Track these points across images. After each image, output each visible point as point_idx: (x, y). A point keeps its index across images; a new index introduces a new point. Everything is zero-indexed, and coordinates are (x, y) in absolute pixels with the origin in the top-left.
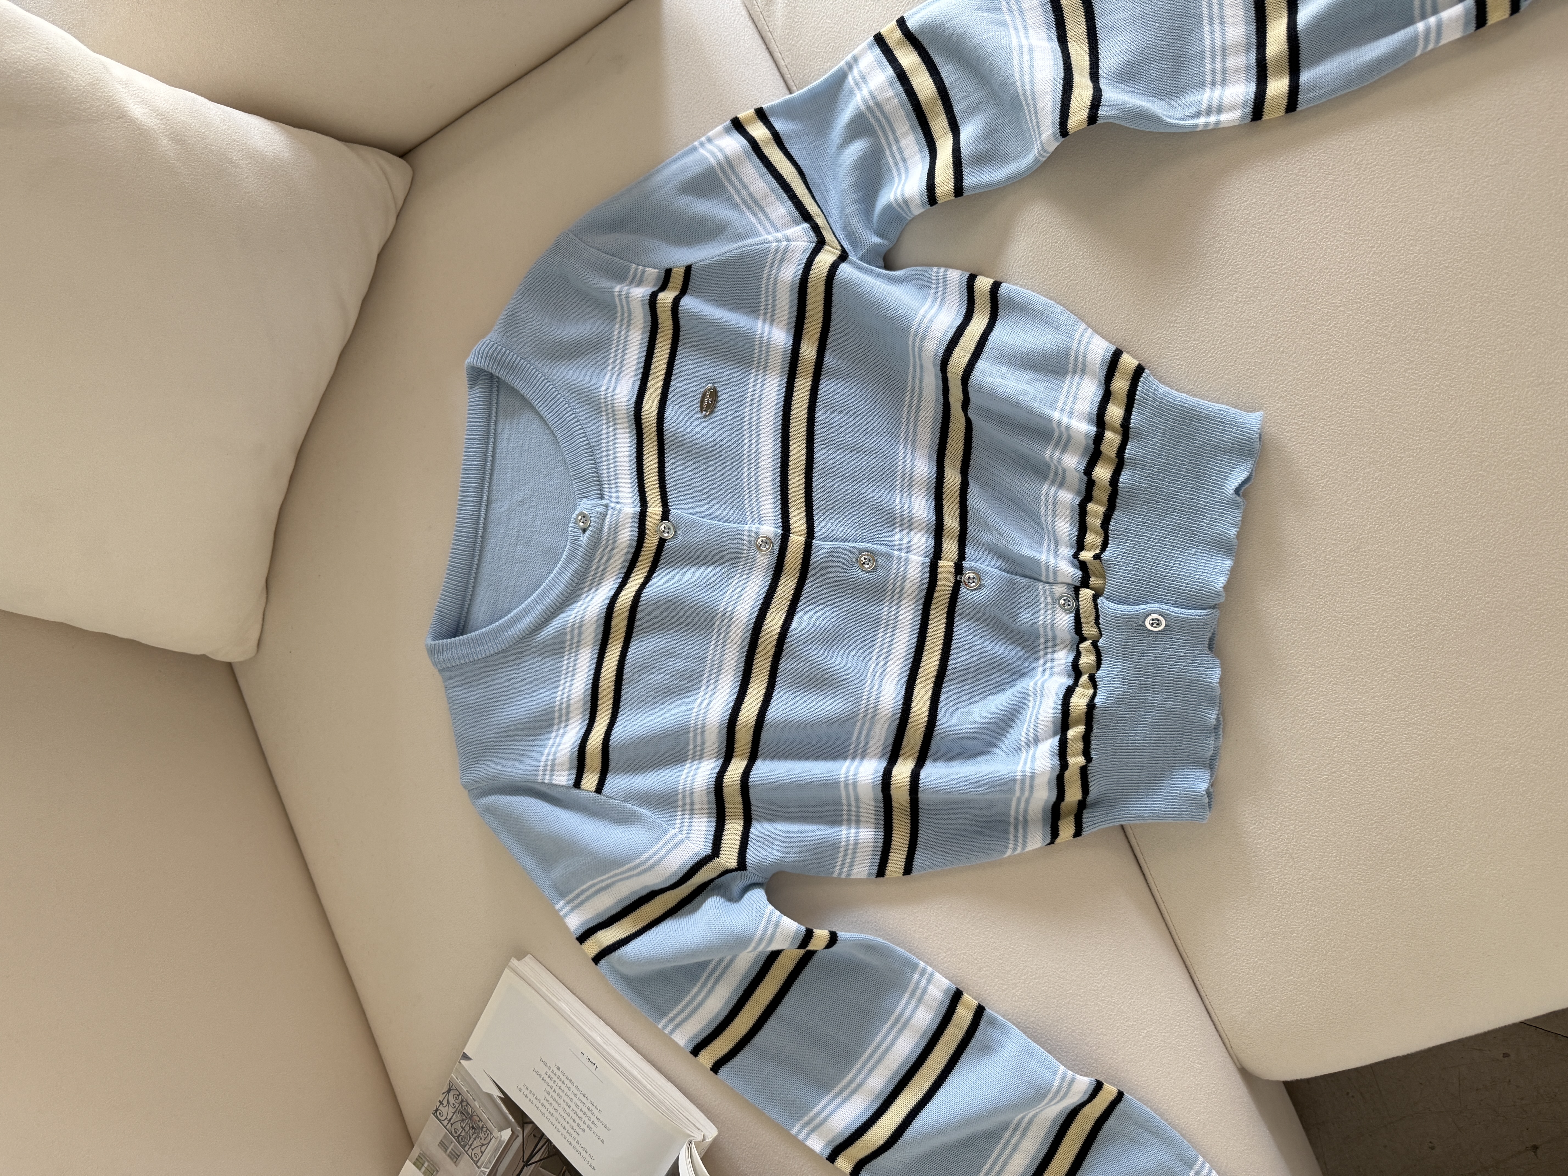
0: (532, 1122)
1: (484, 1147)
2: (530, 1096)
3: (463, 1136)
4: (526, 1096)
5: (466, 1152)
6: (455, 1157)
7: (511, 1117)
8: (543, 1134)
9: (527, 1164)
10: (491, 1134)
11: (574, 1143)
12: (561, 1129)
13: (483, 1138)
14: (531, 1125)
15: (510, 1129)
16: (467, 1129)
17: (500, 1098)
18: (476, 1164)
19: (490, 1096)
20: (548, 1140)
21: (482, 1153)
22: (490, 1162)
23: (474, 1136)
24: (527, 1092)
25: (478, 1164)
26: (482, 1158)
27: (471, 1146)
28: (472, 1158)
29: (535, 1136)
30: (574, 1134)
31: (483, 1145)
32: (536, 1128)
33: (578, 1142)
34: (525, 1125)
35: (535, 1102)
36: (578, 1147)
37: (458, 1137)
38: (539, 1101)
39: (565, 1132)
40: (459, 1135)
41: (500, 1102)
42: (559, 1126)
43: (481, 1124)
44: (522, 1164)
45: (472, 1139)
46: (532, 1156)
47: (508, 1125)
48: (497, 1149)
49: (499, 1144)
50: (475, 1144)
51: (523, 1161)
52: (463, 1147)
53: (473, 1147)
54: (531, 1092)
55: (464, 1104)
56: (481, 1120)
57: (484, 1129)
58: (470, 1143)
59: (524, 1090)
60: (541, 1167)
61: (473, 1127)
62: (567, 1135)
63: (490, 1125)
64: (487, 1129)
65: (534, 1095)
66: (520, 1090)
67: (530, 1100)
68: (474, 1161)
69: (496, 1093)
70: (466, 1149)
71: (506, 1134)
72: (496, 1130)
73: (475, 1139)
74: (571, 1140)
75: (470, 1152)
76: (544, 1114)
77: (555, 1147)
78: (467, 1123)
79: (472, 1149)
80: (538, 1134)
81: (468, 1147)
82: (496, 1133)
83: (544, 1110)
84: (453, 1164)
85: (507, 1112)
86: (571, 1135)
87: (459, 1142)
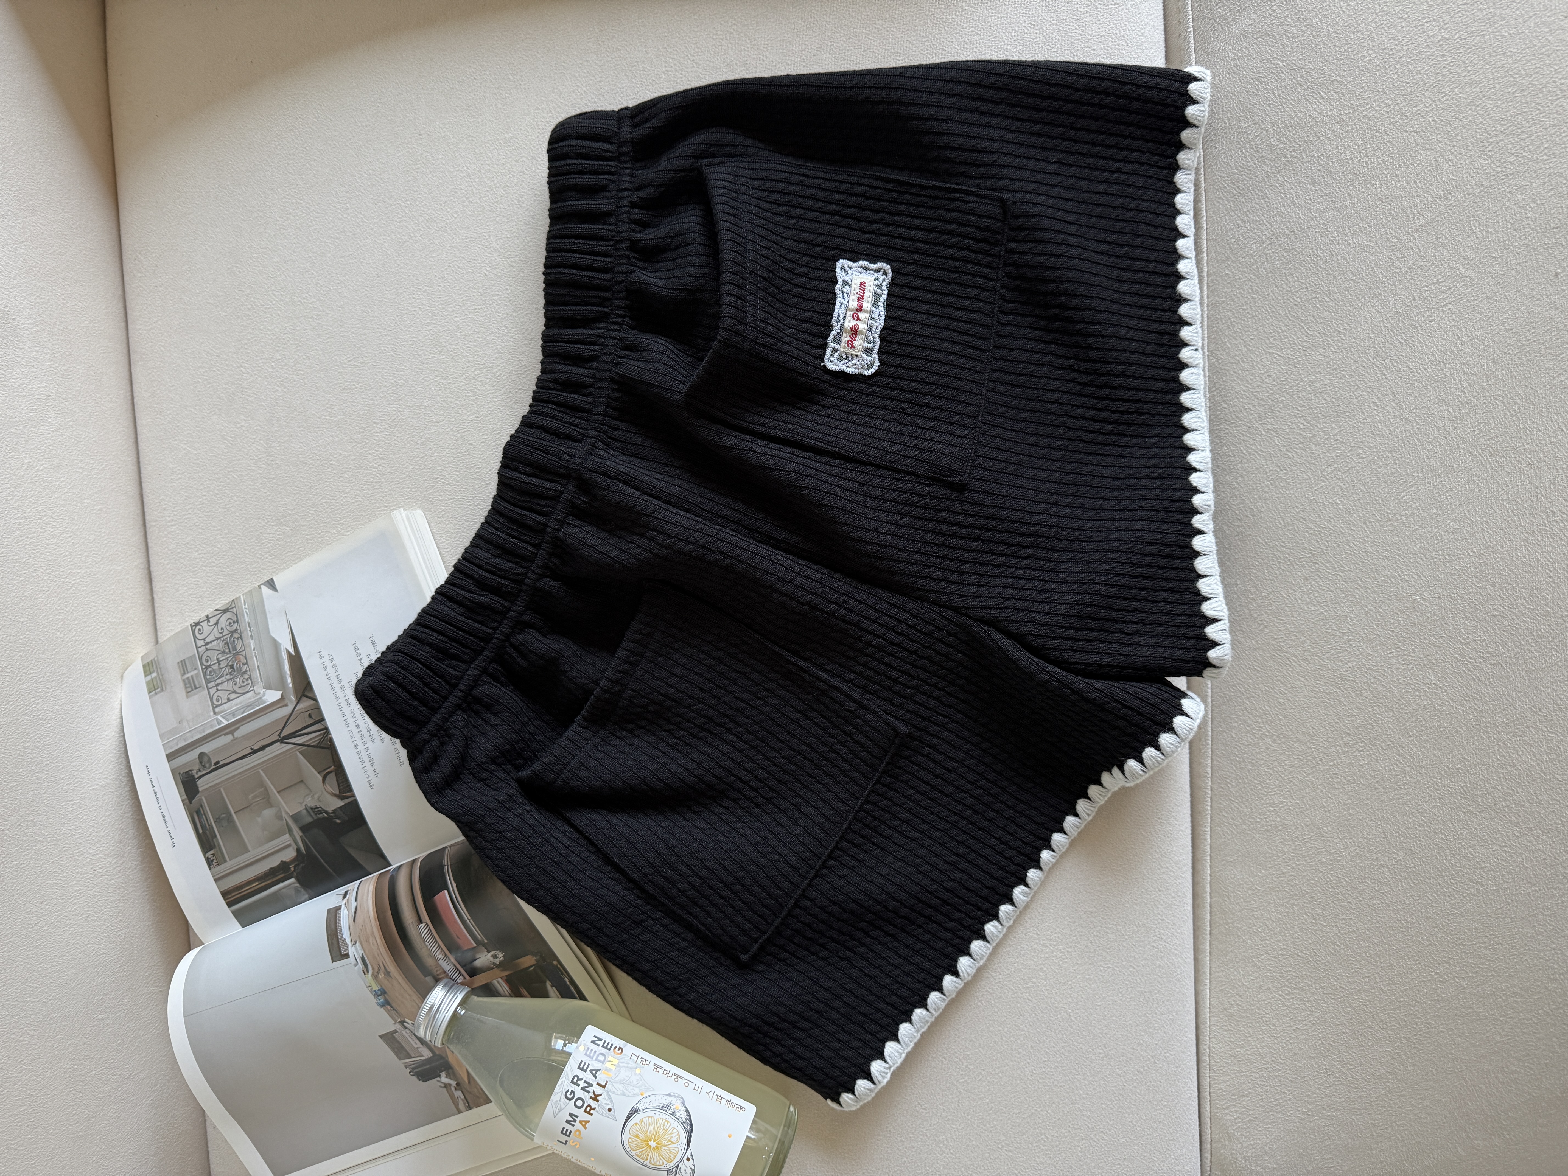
0: (316, 700)
1: (233, 696)
2: (330, 670)
3: (214, 670)
4: (325, 668)
5: (208, 689)
6: (191, 687)
7: (289, 680)
8: (323, 720)
9: (282, 740)
10: (253, 685)
11: (361, 747)
12: (352, 726)
13: (238, 685)
14: (313, 702)
15: (281, 693)
16: (223, 664)
17: (289, 653)
18: (214, 708)
19: (276, 645)
20: (326, 729)
21: (229, 700)
22: (233, 714)
23: (228, 677)
24: (329, 664)
25: (217, 710)
26: (225, 706)
27: (218, 685)
28: (211, 699)
29: (310, 716)
30: (367, 738)
31: (234, 692)
32: (318, 708)
33: (367, 749)
34: (305, 699)
35: (334, 680)
36: (364, 754)
37: (207, 667)
38: (340, 681)
39: (355, 731)
40: (209, 666)
41: (285, 656)
42: (350, 721)
43: (244, 668)
44: (276, 737)
45: (223, 679)
46: (293, 735)
47: (282, 686)
48: (251, 705)
49: (255, 701)
50: (225, 686)
51: (279, 735)
52: (208, 681)
53: (219, 688)
54: (334, 666)
55: (236, 635)
56: (247, 663)
57: (246, 676)
58: (219, 681)
59: (326, 659)
60: (301, 753)
61: (232, 667)
62: (357, 737)
63: (256, 675)
64: (250, 678)
65: (337, 671)
66: (321, 657)
67: (327, 675)
68: (212, 703)
69: (286, 645)
70: (210, 685)
71: (273, 696)
72: (261, 684)
73: (228, 680)
74: (359, 742)
75: (212, 691)
76: (337, 698)
77: (331, 740)
78: (227, 659)
79: (218, 690)
80: (317, 717)
81: (213, 684)
82: (259, 688)
83: (340, 694)
84: (184, 694)
85: (288, 672)
86: (362, 737)
87: (205, 674)
